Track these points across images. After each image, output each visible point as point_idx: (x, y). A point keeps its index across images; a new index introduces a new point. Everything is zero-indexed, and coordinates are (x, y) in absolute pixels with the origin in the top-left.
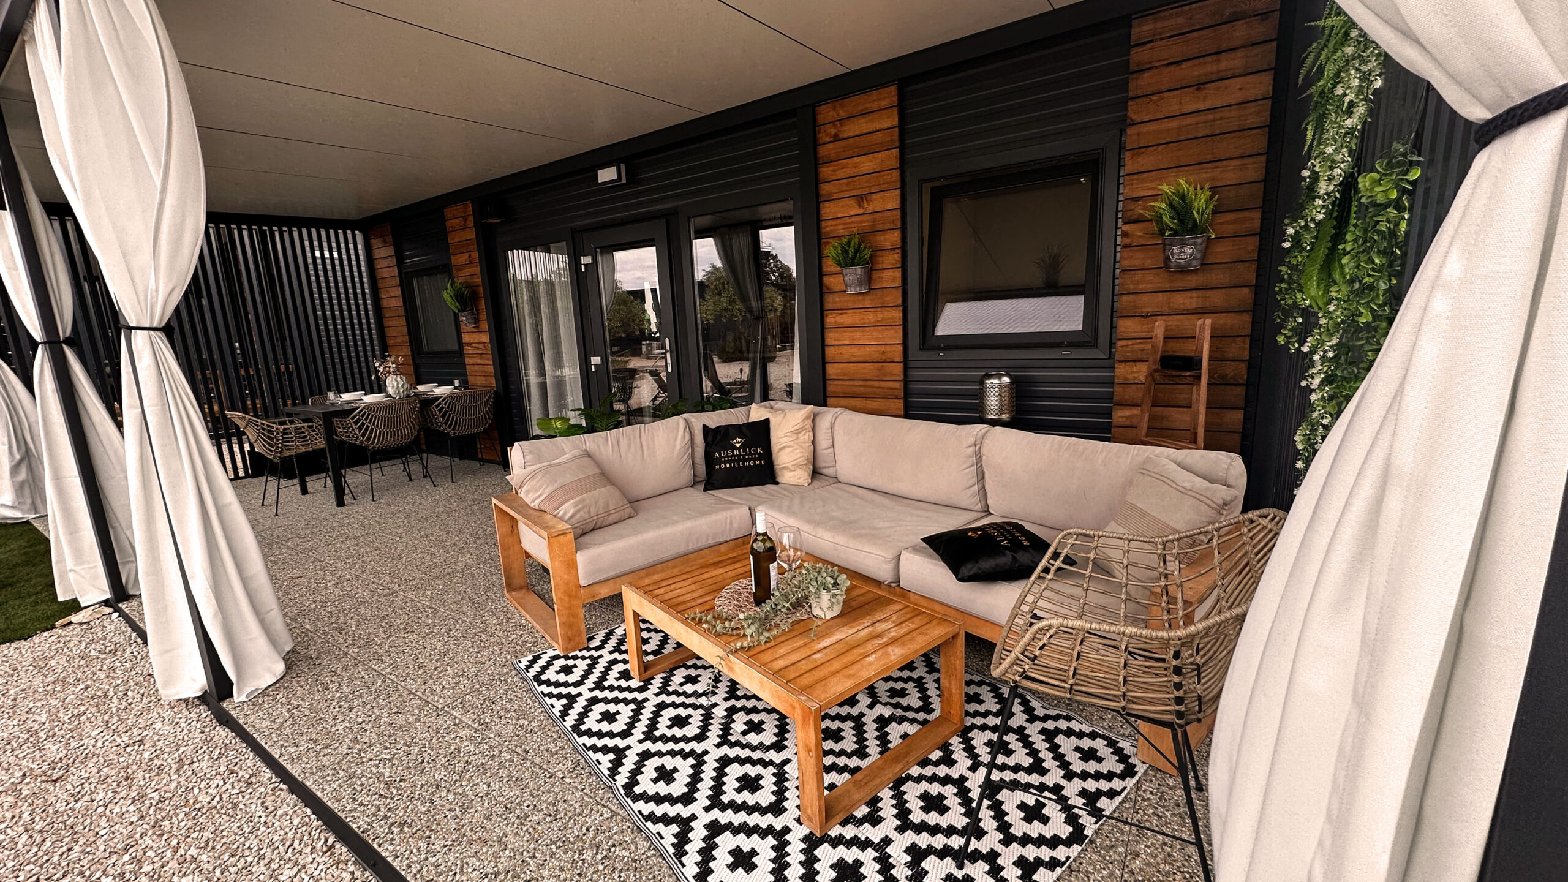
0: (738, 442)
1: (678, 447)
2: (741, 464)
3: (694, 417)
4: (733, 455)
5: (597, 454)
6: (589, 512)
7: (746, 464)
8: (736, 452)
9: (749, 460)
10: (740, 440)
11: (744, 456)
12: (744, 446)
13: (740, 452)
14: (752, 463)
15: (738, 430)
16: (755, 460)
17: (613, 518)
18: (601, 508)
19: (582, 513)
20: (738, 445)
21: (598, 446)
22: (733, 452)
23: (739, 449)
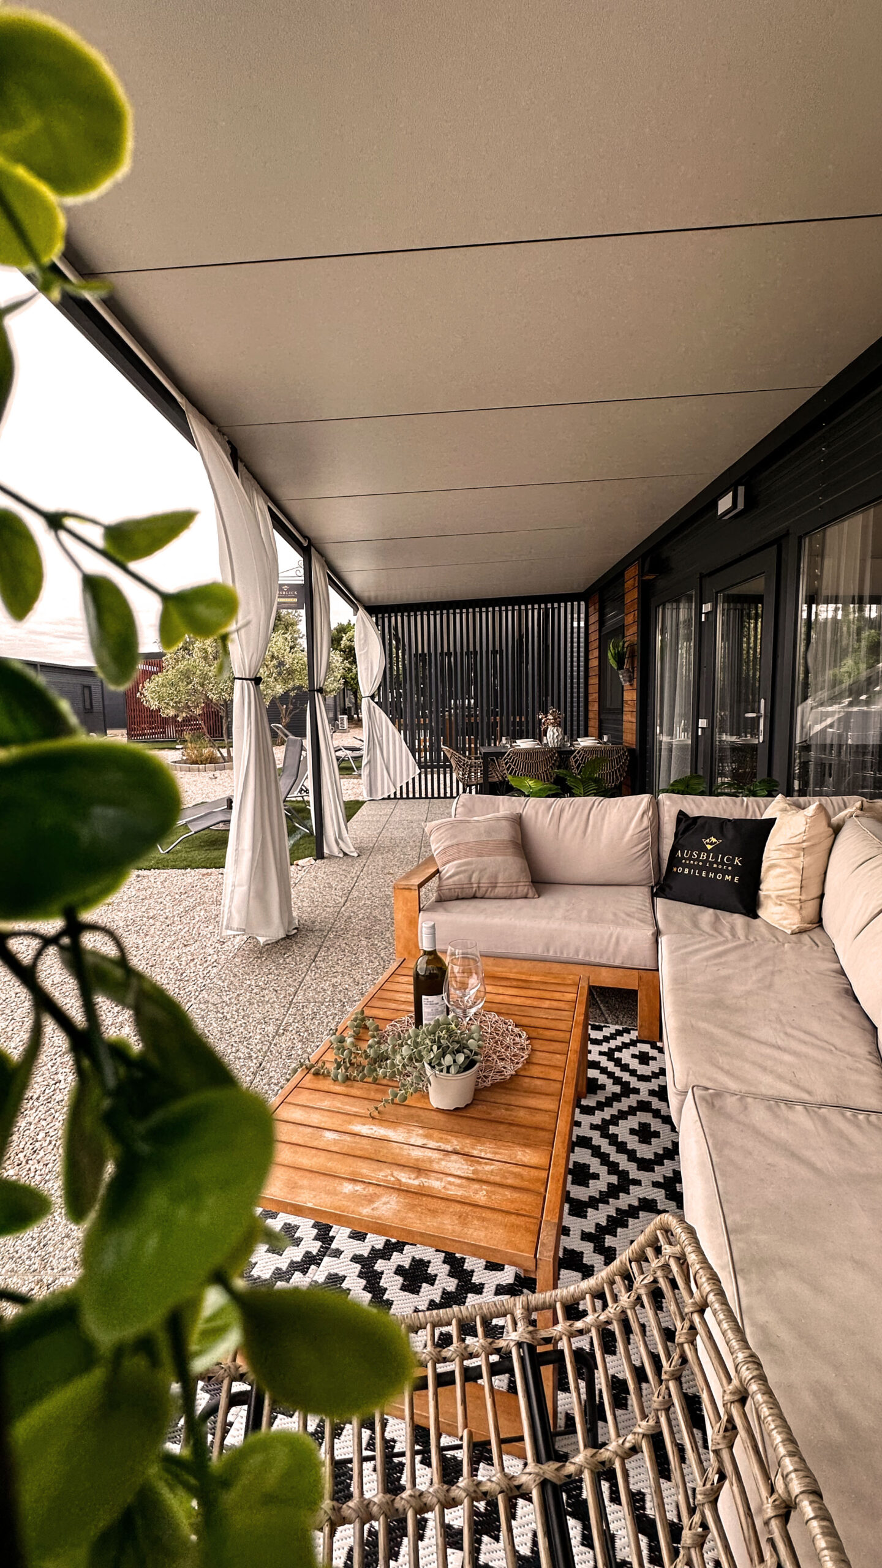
0: (710, 843)
1: (630, 832)
2: (704, 873)
3: (670, 799)
4: (698, 859)
5: (533, 822)
6: (470, 878)
7: (711, 875)
8: (704, 856)
9: (716, 871)
10: (714, 840)
11: (711, 863)
12: (717, 850)
13: (708, 857)
14: (719, 877)
15: (719, 825)
16: (725, 873)
17: (499, 891)
18: (486, 877)
19: (461, 876)
20: (709, 847)
21: (537, 813)
22: (699, 855)
23: (708, 852)
